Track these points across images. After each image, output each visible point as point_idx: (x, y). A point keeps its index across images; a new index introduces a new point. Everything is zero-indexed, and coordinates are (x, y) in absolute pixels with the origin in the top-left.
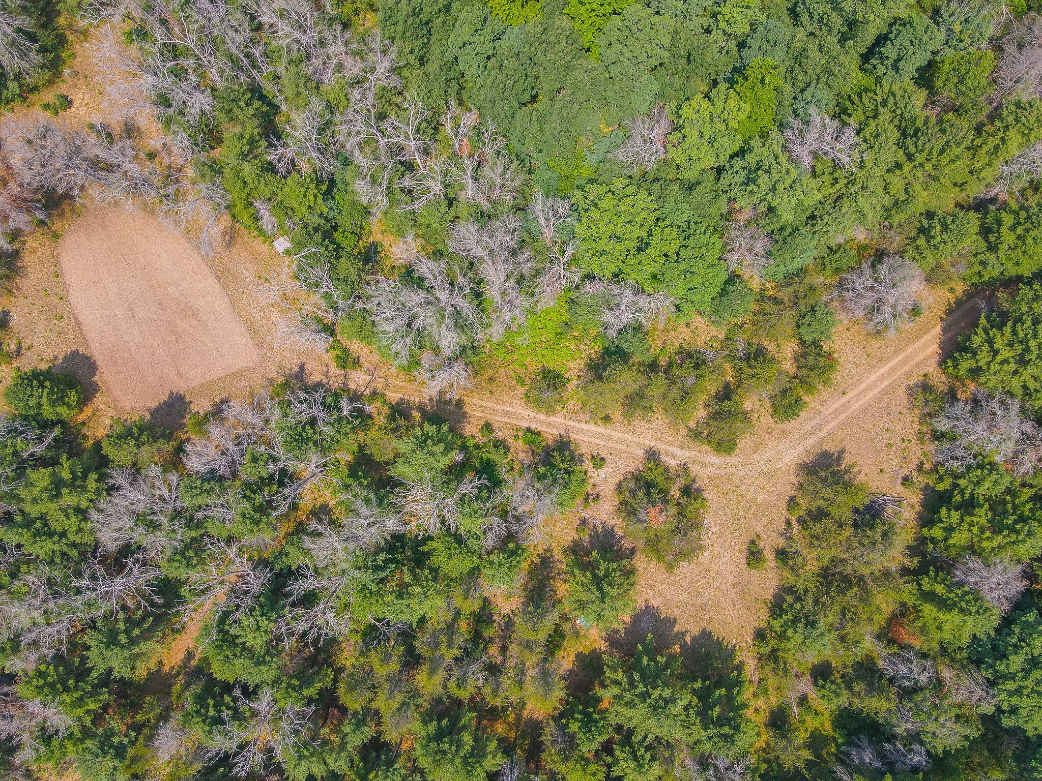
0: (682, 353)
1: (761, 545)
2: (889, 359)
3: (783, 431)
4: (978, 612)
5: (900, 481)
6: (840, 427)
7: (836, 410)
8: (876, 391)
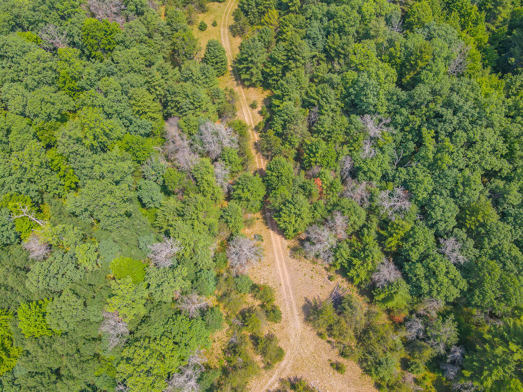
0: (226, 351)
1: (334, 361)
2: (274, 258)
3: (285, 321)
4: (397, 288)
5: (329, 281)
6: (295, 294)
7: (286, 292)
8: (286, 270)
